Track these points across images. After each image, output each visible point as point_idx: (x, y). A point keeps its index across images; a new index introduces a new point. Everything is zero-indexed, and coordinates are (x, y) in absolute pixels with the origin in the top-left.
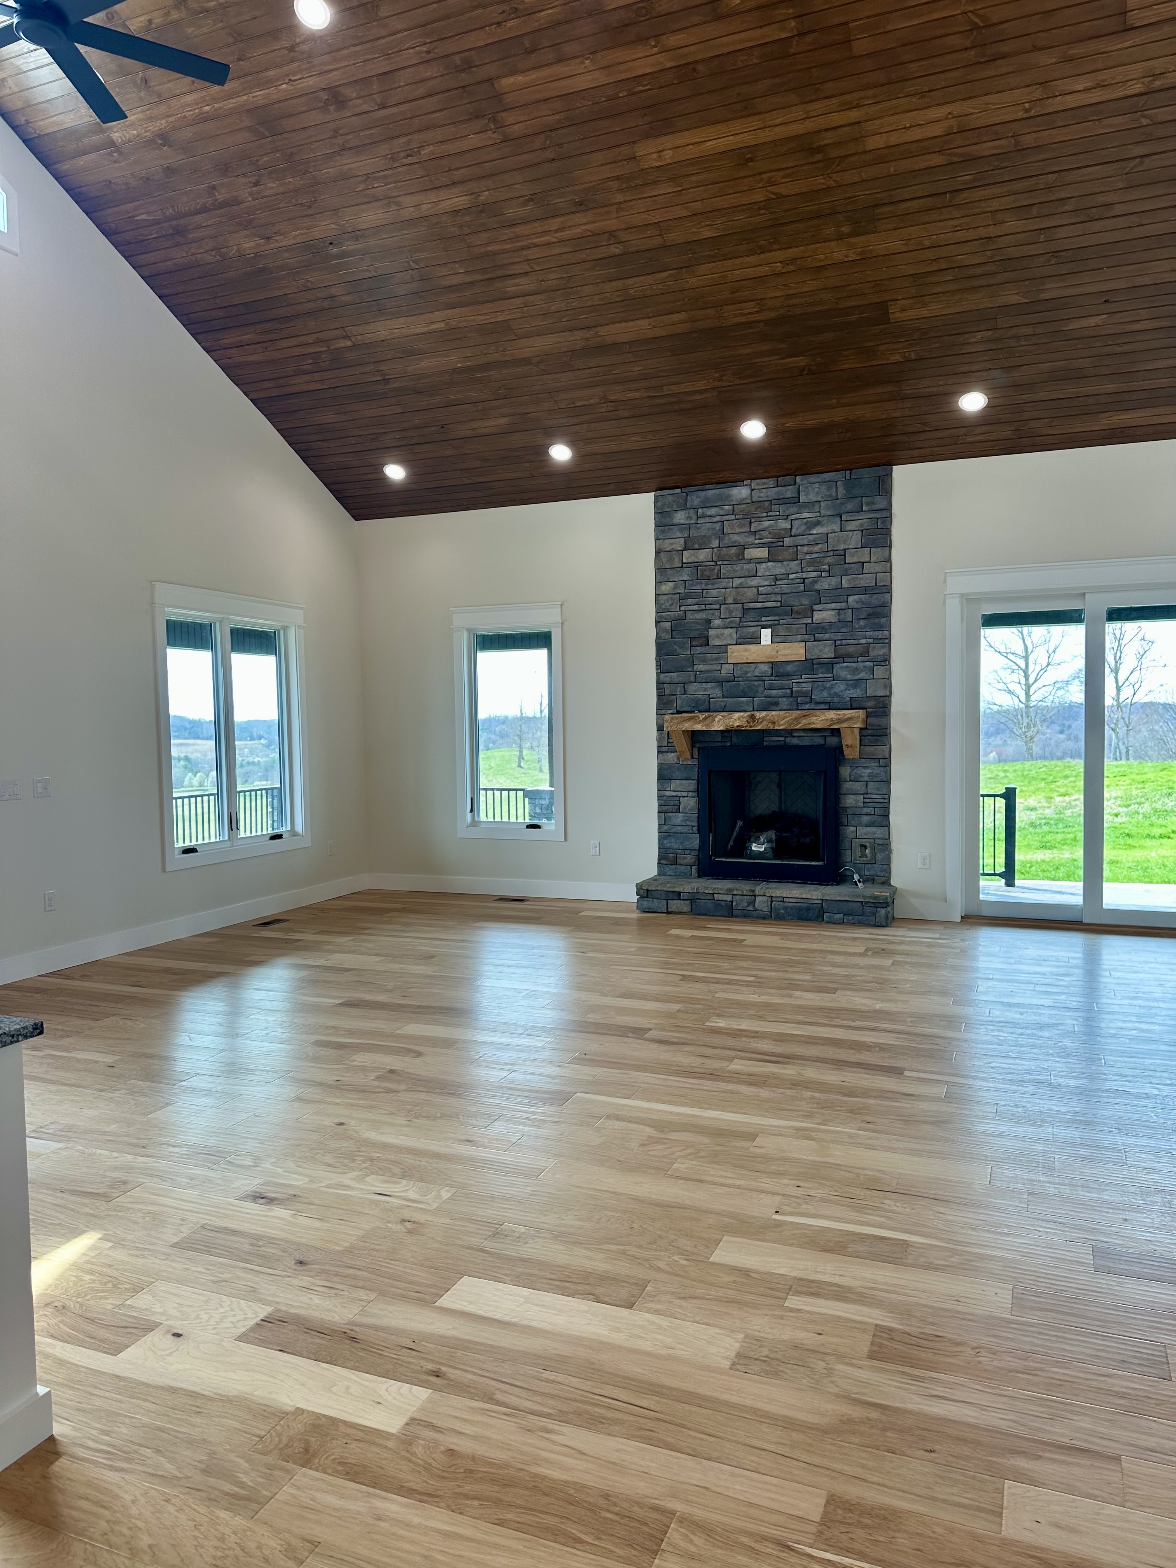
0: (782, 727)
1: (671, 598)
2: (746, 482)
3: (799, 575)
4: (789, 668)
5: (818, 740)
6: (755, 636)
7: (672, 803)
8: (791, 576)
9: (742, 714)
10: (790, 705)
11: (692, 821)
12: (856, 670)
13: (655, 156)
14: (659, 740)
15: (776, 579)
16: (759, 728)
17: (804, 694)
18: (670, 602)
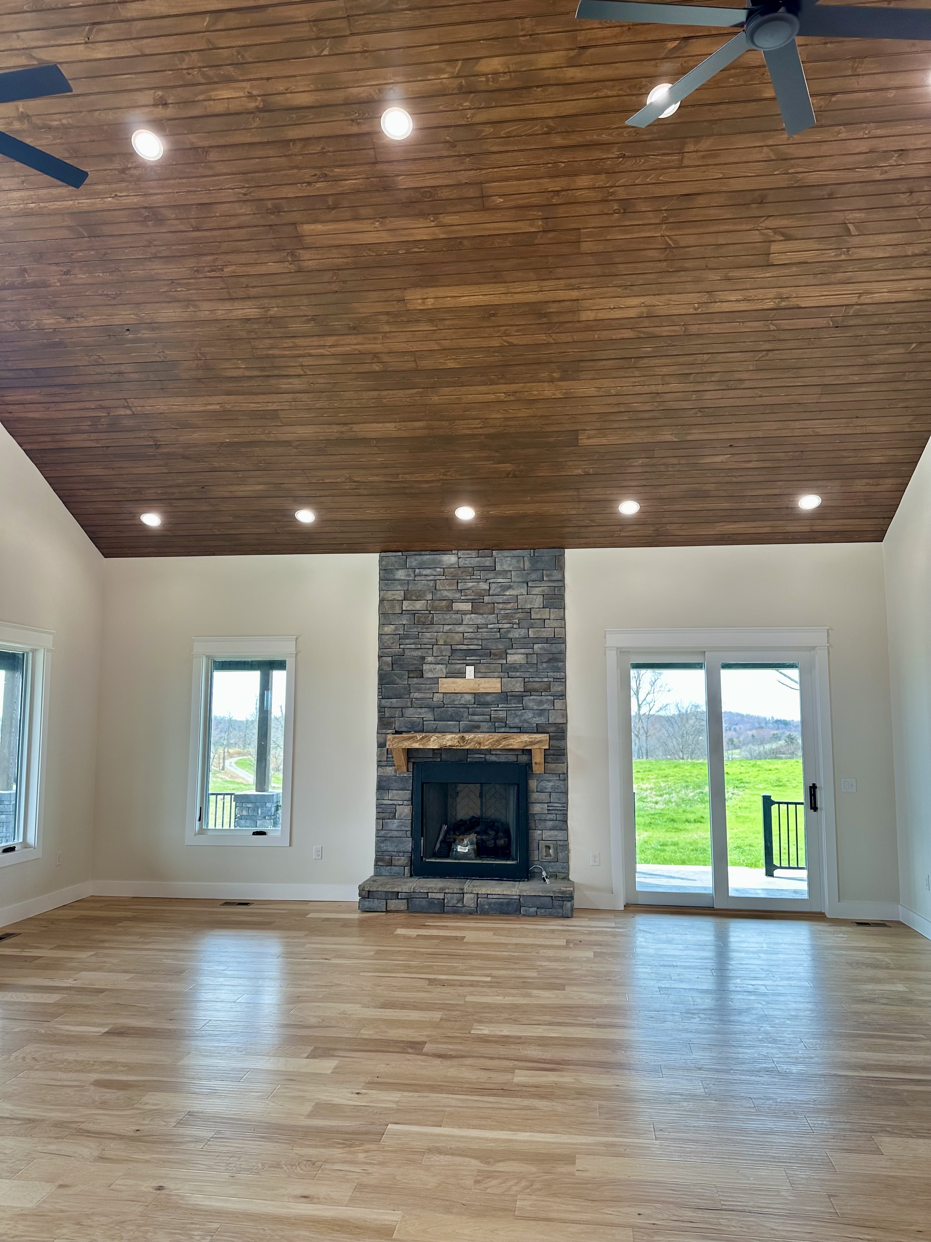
0: (486, 747)
1: (393, 638)
2: (454, 552)
3: (497, 626)
4: (489, 698)
5: (512, 758)
6: (461, 671)
7: (389, 811)
8: (490, 626)
9: (454, 735)
10: (490, 728)
11: (406, 826)
12: (541, 703)
13: (420, 301)
14: (379, 755)
15: (478, 628)
16: (467, 747)
17: (501, 720)
18: (391, 641)
